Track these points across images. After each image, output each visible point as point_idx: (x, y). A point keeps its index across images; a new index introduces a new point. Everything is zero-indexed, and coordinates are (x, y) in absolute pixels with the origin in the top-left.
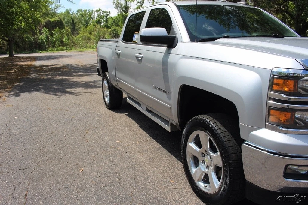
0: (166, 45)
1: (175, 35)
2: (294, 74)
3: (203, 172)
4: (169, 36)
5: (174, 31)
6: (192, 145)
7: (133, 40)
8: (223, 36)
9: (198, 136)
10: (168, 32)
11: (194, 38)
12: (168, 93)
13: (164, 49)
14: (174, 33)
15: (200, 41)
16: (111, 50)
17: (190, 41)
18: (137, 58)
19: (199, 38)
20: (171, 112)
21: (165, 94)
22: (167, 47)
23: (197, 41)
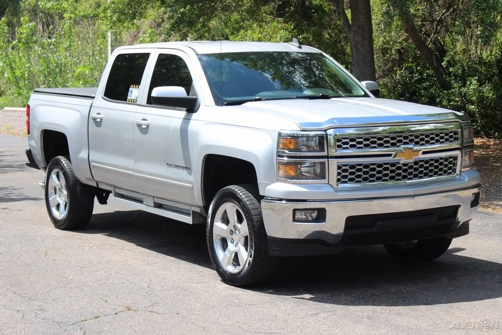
0: (185, 109)
1: (197, 96)
2: (297, 134)
3: (233, 251)
4: (189, 97)
5: (195, 92)
6: (219, 225)
7: (128, 98)
8: (254, 98)
9: (225, 212)
10: (188, 92)
11: (219, 102)
12: (188, 169)
13: (181, 113)
14: (195, 94)
15: (226, 105)
16: (78, 113)
17: (214, 104)
18: (139, 126)
19: (226, 101)
20: (193, 192)
21: (185, 172)
22: (187, 111)
23: (222, 105)
